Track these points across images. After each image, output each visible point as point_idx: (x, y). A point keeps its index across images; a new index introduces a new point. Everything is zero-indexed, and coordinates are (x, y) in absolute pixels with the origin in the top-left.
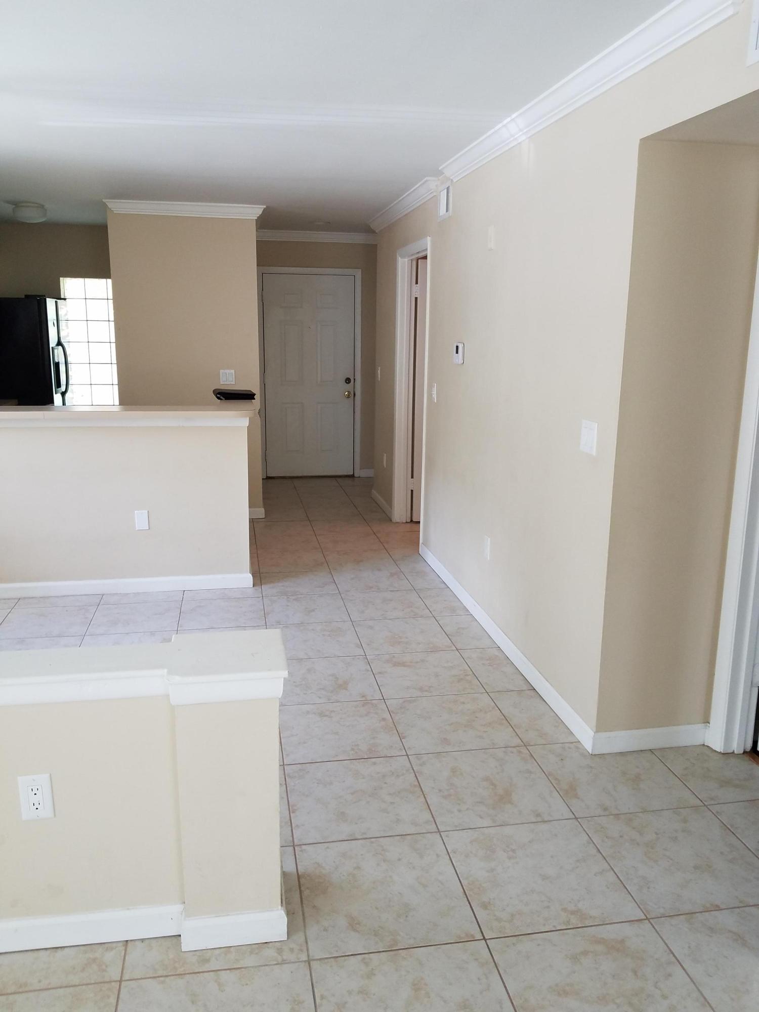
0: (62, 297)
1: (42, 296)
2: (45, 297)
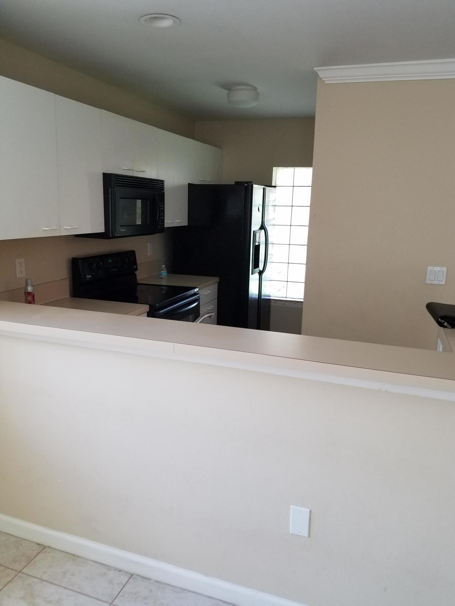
0: (273, 185)
1: (250, 182)
2: (252, 183)
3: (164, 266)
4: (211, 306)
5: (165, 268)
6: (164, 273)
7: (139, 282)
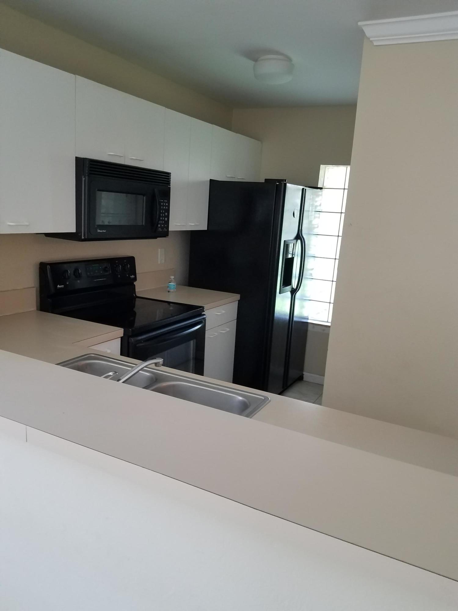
0: (318, 186)
1: (282, 180)
2: (285, 181)
3: (172, 277)
4: (227, 329)
5: (173, 280)
6: (172, 286)
7: (138, 295)
